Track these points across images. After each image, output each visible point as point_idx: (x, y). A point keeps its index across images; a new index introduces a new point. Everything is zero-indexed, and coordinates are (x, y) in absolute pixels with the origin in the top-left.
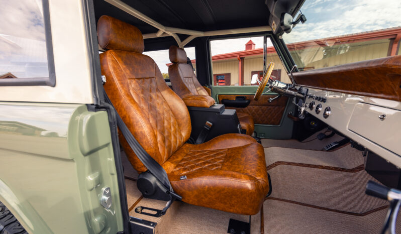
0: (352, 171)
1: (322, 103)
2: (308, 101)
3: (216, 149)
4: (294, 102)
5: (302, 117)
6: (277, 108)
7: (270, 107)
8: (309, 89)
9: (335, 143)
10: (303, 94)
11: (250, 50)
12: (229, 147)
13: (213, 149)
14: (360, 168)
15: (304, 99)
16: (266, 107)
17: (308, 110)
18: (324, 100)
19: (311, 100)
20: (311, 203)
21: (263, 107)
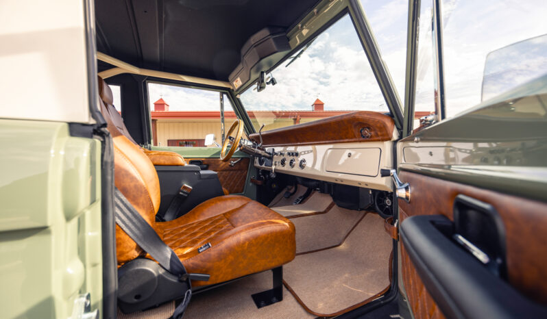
0: (325, 212)
1: (295, 157)
2: (277, 159)
3: (207, 218)
4: (257, 164)
5: (273, 176)
6: (239, 172)
7: (232, 172)
8: (275, 148)
9: (300, 198)
10: (269, 154)
11: (161, 111)
12: (224, 212)
13: (202, 219)
14: (329, 208)
15: (271, 158)
16: (227, 172)
17: (280, 167)
18: (297, 154)
19: (282, 157)
20: (309, 250)
21: (224, 173)
